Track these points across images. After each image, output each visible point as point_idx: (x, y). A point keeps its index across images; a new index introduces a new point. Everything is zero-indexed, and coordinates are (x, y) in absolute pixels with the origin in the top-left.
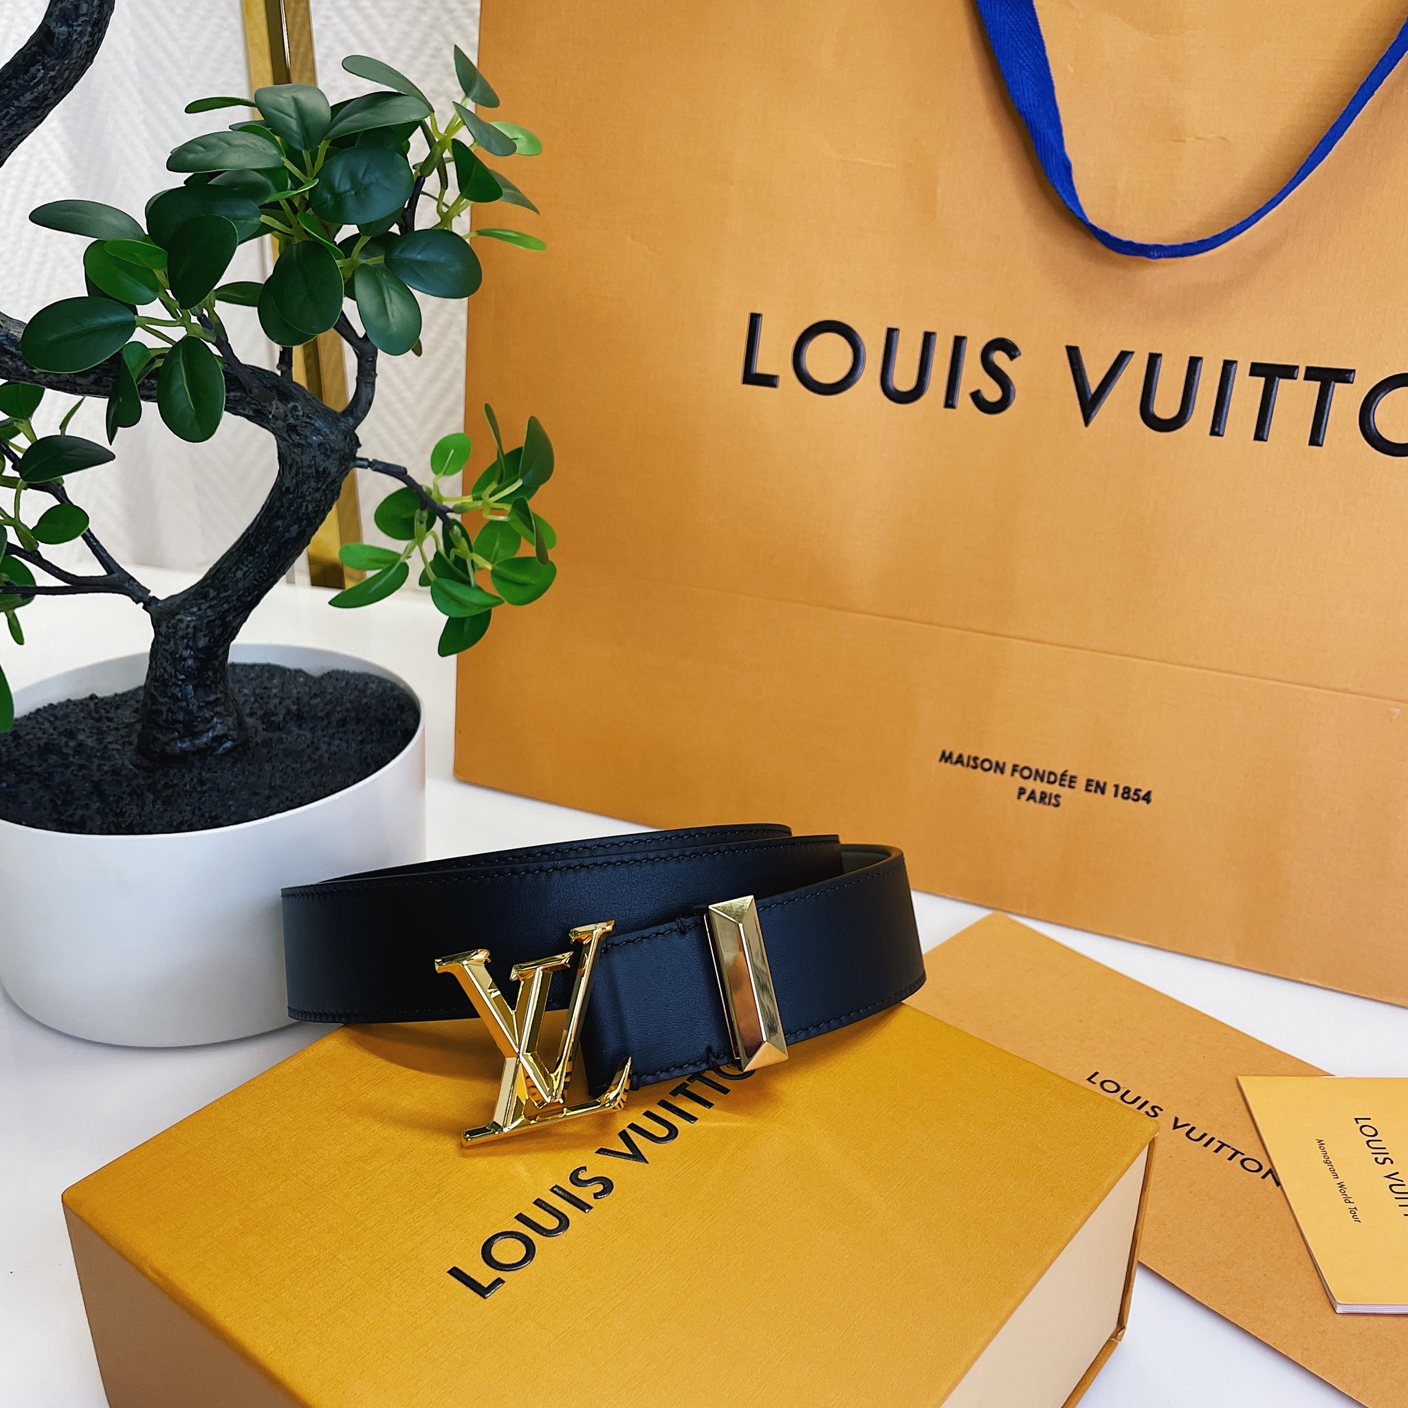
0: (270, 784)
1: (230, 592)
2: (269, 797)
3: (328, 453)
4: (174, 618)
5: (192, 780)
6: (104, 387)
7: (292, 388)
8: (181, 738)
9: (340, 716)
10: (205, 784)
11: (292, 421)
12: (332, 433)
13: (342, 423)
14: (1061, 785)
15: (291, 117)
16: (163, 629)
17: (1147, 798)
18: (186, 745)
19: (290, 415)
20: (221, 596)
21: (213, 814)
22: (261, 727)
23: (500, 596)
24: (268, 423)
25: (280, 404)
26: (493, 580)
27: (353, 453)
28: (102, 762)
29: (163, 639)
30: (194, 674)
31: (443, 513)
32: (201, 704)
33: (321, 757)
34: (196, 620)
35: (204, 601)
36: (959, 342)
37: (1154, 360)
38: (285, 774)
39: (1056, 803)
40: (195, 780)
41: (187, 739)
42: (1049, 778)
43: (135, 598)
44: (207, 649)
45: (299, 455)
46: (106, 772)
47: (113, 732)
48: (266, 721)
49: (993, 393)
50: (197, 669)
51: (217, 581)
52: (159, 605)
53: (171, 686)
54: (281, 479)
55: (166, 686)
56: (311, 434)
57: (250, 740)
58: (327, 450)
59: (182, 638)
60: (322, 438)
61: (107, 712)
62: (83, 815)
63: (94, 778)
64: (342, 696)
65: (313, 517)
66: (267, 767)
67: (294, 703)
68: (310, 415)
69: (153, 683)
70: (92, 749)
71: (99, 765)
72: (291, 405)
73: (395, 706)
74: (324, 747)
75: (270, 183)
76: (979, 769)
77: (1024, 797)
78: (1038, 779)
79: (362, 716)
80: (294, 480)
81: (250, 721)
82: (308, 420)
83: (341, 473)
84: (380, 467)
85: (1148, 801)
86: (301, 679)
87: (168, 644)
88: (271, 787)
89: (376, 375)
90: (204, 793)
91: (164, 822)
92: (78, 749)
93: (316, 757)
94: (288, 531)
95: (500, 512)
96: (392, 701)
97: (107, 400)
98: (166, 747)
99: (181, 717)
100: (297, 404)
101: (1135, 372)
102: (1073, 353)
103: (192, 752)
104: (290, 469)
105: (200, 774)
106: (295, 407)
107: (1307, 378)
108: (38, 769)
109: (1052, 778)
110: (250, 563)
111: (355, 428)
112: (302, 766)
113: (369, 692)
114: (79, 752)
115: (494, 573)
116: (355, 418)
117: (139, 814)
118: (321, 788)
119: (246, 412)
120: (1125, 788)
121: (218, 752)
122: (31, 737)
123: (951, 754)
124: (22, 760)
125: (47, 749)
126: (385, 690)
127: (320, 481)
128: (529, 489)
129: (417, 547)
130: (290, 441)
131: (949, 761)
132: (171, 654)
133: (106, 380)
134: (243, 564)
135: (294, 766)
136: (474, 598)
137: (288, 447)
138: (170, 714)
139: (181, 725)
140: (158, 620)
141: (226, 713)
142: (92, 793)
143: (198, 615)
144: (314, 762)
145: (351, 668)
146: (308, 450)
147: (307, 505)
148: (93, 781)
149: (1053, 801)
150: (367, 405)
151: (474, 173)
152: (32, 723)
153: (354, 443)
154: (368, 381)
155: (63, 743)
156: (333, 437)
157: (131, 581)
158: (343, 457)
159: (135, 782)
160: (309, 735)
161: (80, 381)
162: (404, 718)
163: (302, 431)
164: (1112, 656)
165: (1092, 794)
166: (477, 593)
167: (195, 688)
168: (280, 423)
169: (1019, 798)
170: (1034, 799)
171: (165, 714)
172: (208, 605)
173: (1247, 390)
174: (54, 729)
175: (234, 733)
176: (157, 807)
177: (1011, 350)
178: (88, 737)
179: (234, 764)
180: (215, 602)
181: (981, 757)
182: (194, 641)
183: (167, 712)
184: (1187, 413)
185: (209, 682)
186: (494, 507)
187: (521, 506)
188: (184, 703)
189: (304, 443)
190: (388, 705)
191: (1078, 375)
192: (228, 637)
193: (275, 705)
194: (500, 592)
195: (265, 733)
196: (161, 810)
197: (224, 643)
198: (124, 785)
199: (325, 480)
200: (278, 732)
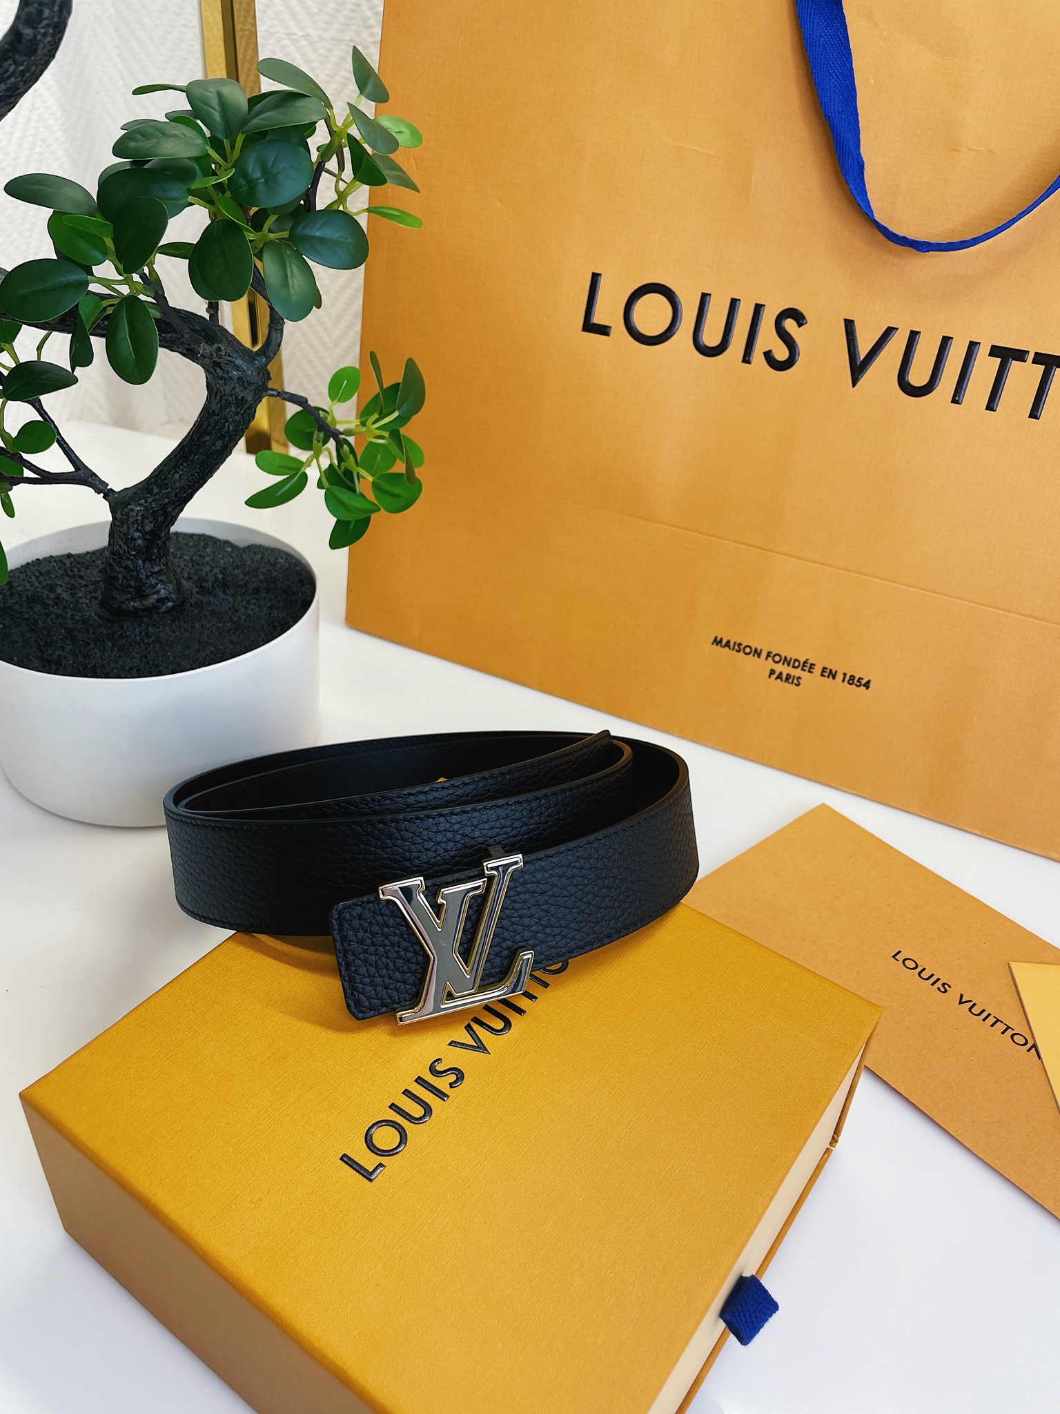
0: (199, 640)
1: (169, 490)
2: (198, 651)
3: (246, 384)
4: (126, 508)
5: (141, 633)
6: (68, 325)
7: (217, 331)
8: (133, 599)
9: (254, 585)
10: (151, 638)
11: (216, 359)
12: (248, 368)
13: (256, 362)
14: (803, 670)
15: (214, 109)
17: (867, 685)
18: (137, 604)
19: (215, 355)
20: (163, 492)
22: (195, 590)
23: (376, 503)
24: (198, 359)
25: (206, 347)
26: (373, 490)
27: (265, 384)
28: (74, 613)
29: (119, 523)
30: (142, 551)
31: (335, 435)
32: (148, 574)
33: (240, 618)
34: (144, 509)
35: (150, 496)
36: (758, 308)
37: (914, 335)
38: (211, 632)
39: (798, 683)
40: (143, 633)
41: (137, 600)
42: (793, 664)
43: (97, 489)
44: (152, 532)
45: (222, 386)
46: (77, 621)
47: (83, 589)
48: (199, 585)
49: (782, 353)
50: (144, 547)
51: (159, 480)
52: (116, 496)
53: (124, 559)
54: (209, 402)
55: (121, 559)
56: (232, 369)
57: (187, 601)
58: (244, 382)
59: (133, 523)
60: (240, 373)
61: (79, 571)
62: (59, 655)
63: (68, 626)
64: (257, 569)
65: (234, 435)
66: (198, 625)
67: (220, 572)
68: (231, 355)
70: (67, 601)
71: (72, 615)
72: (216, 346)
73: (297, 580)
74: (243, 610)
75: (195, 166)
76: (742, 653)
77: (774, 677)
78: (786, 664)
79: (272, 586)
80: (219, 405)
81: (186, 584)
82: (229, 358)
83: (256, 401)
84: (287, 397)
85: (868, 688)
86: (229, 549)
87: (123, 526)
88: (200, 642)
89: (284, 323)
90: (149, 644)
91: (119, 667)
92: (56, 601)
93: (235, 619)
94: (214, 445)
95: (382, 437)
96: (295, 574)
97: (70, 335)
98: (122, 605)
99: (133, 583)
100: (220, 346)
101: (897, 345)
102: (849, 325)
103: (140, 609)
104: (216, 396)
105: (148, 629)
106: (219, 348)
107: (1035, 361)
108: (26, 616)
109: (797, 664)
111: (266, 366)
112: (224, 626)
113: (278, 566)
114: (57, 603)
115: (374, 484)
116: (266, 358)
117: (101, 658)
118: (238, 646)
119: (180, 350)
120: (851, 676)
121: (162, 611)
122: (21, 588)
123: (721, 639)
124: (17, 607)
125: (33, 599)
126: (290, 566)
127: (239, 407)
128: (403, 420)
129: (315, 460)
130: (214, 373)
131: (719, 645)
132: (125, 534)
134: (179, 468)
135: (218, 625)
136: (358, 503)
137: (214, 378)
138: (125, 580)
139: (134, 589)
140: (114, 508)
141: (167, 581)
142: (66, 638)
143: (145, 506)
144: (234, 622)
145: (266, 543)
146: (229, 382)
147: (228, 425)
148: (67, 628)
149: (795, 681)
150: (277, 347)
151: (364, 162)
152: (23, 576)
153: (266, 377)
154: (277, 328)
155: (45, 596)
156: (250, 373)
157: (93, 475)
158: (257, 389)
159: (98, 632)
160: (231, 599)
162: (304, 591)
163: (226, 367)
164: (853, 574)
165: (826, 678)
166: (361, 499)
167: (144, 561)
168: (207, 361)
169: (770, 677)
170: (781, 679)
171: (121, 580)
172: (152, 498)
173: (985, 367)
174: (39, 583)
175: (174, 596)
176: (115, 653)
177: (799, 318)
178: (64, 591)
179: (173, 621)
180: (157, 497)
181: (744, 645)
182: (142, 526)
183: (123, 578)
184: (935, 382)
185: (154, 557)
186: (376, 432)
187: (395, 435)
188: (135, 573)
189: (227, 377)
190: (292, 578)
191: (852, 344)
192: (169, 524)
193: (206, 572)
194: (378, 501)
195: (197, 595)
196: (117, 656)
197: (166, 527)
198: (91, 632)
199: (243, 405)
200: (207, 595)
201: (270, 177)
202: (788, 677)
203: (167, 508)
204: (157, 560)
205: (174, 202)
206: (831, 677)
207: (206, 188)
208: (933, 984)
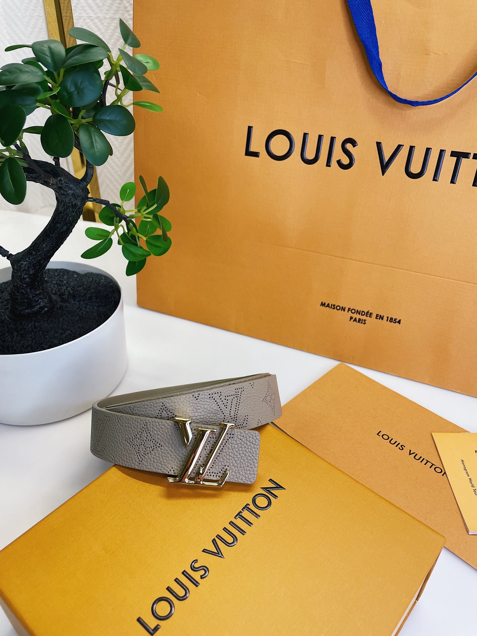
0: (62, 328)
1: (41, 252)
2: (62, 334)
3: (76, 197)
4: (19, 263)
5: (32, 326)
8: (27, 309)
9: (89, 295)
11: (60, 185)
12: (77, 189)
13: (81, 185)
14: (366, 316)
15: (47, 56)
17: (399, 322)
18: (29, 311)
19: (59, 183)
20: (38, 253)
23: (149, 251)
24: (50, 186)
25: (54, 179)
26: (147, 245)
27: (87, 196)
29: (16, 271)
30: (29, 284)
31: (125, 218)
32: (33, 295)
33: (83, 314)
35: (31, 256)
36: (333, 139)
37: (412, 148)
38: (68, 322)
39: (364, 323)
40: (33, 326)
41: (29, 309)
44: (34, 273)
45: (64, 198)
48: (61, 297)
49: (345, 161)
50: (31, 282)
51: (36, 248)
52: (14, 257)
53: (20, 289)
54: (58, 207)
56: (68, 190)
57: (55, 306)
58: (76, 196)
59: (23, 271)
60: (73, 191)
65: (72, 223)
66: (61, 319)
67: (71, 290)
68: (67, 182)
72: (59, 178)
73: (111, 291)
74: (84, 309)
75: (40, 87)
76: (335, 309)
77: (352, 320)
78: (358, 314)
79: (98, 295)
80: (63, 208)
82: (66, 184)
83: (82, 204)
84: (98, 201)
85: (399, 323)
86: (76, 276)
87: (18, 273)
90: (36, 332)
93: (80, 314)
94: (62, 228)
95: (150, 218)
98: (21, 312)
99: (26, 301)
100: (62, 178)
101: (404, 153)
102: (379, 144)
103: (32, 313)
104: (61, 204)
105: (35, 324)
107: (473, 158)
109: (363, 313)
110: (48, 241)
111: (87, 186)
112: (75, 319)
113: (101, 284)
115: (146, 241)
116: (86, 182)
119: (40, 182)
120: (391, 318)
121: (42, 313)
123: (325, 303)
126: (107, 283)
127: (74, 208)
128: (159, 208)
129: (115, 231)
130: (60, 193)
131: (324, 306)
134: (45, 241)
135: (72, 318)
136: (140, 252)
137: (59, 195)
139: (26, 304)
140: (13, 263)
141: (44, 298)
143: (29, 262)
144: (80, 316)
145: (94, 272)
146: (68, 196)
147: (69, 218)
150: (91, 177)
151: (130, 79)
153: (87, 192)
154: (91, 167)
156: (78, 191)
158: (83, 198)
159: (10, 326)
160: (77, 304)
162: (114, 296)
163: (65, 189)
164: (388, 268)
165: (378, 320)
166: (141, 249)
167: (31, 290)
168: (55, 186)
169: (350, 320)
170: (356, 321)
171: (19, 299)
173: (449, 162)
175: (48, 305)
177: (354, 143)
179: (48, 318)
180: (35, 256)
181: (336, 306)
182: (28, 272)
183: (20, 299)
184: (424, 171)
186: (146, 215)
187: (156, 217)
188: (27, 296)
189: (66, 194)
190: (108, 290)
191: (381, 154)
193: (64, 290)
195: (60, 303)
196: (20, 340)
200: (65, 302)
201: (80, 91)
205: (28, 107)
206: (381, 319)
207: (46, 98)
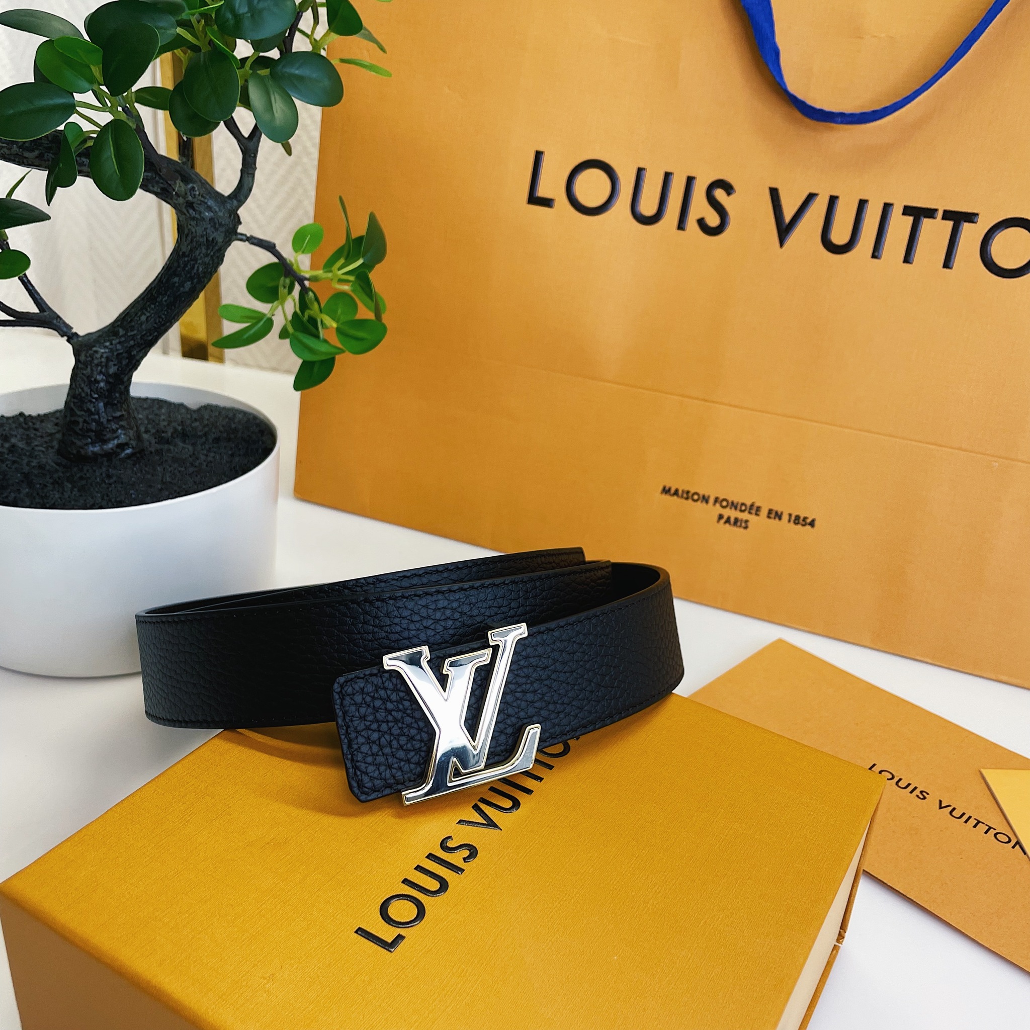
3: (217, 226)
6: (46, 161)
7: (190, 175)
9: (213, 436)
12: (220, 210)
13: (228, 205)
14: (750, 513)
16: (82, 358)
17: (812, 524)
18: (97, 449)
19: (189, 194)
20: (129, 334)
21: (118, 499)
22: (153, 441)
23: (340, 346)
24: (171, 199)
25: (182, 184)
26: (337, 336)
27: (235, 228)
28: (31, 459)
29: (82, 366)
30: (105, 394)
31: (301, 280)
32: (110, 418)
33: (201, 464)
34: (109, 352)
35: (115, 338)
36: (690, 180)
37: (833, 200)
38: (173, 474)
39: (745, 526)
40: (104, 475)
41: (97, 445)
42: (741, 507)
43: (61, 333)
44: (116, 376)
45: (194, 227)
46: (34, 467)
47: (39, 439)
48: (157, 437)
49: (713, 220)
51: (125, 323)
52: (80, 339)
53: (86, 403)
55: (83, 402)
56: (204, 209)
57: (146, 449)
58: (215, 224)
59: (97, 365)
60: (212, 214)
61: (34, 424)
63: (24, 471)
64: (216, 422)
65: (203, 277)
66: (159, 469)
67: (179, 425)
68: (204, 195)
69: (73, 400)
70: (22, 449)
71: (28, 462)
72: (190, 186)
74: (203, 458)
76: (690, 500)
78: (733, 509)
79: (232, 436)
80: (189, 247)
81: (145, 436)
82: (202, 199)
83: (226, 243)
84: (256, 241)
85: (813, 526)
86: (184, 410)
87: (86, 370)
88: (163, 483)
89: (256, 168)
92: (12, 449)
93: (197, 464)
94: (183, 286)
96: (255, 426)
97: (47, 172)
98: (81, 450)
99: (93, 427)
100: (195, 186)
101: (818, 209)
103: (100, 455)
104: (186, 237)
106: (193, 188)
107: (944, 218)
109: (743, 508)
110: (152, 309)
111: (238, 209)
114: (12, 451)
115: (338, 330)
116: (238, 201)
117: (60, 498)
118: (202, 485)
119: (155, 189)
120: (796, 516)
121: (121, 456)
123: (670, 489)
127: (209, 248)
128: (368, 266)
129: (280, 307)
131: (668, 493)
132: (88, 377)
133: (48, 155)
134: (146, 310)
136: (323, 348)
138: (85, 424)
139: (94, 434)
140: (78, 350)
141: (128, 427)
142: (22, 481)
144: (195, 467)
145: (222, 404)
146: (201, 222)
148: (24, 473)
149: (743, 525)
150: (248, 191)
153: (236, 221)
154: (250, 172)
156: (221, 214)
157: (59, 319)
158: (228, 231)
159: (56, 476)
161: (26, 154)
162: (264, 440)
163: (198, 207)
164: (792, 419)
165: (772, 520)
166: (325, 344)
168: (181, 200)
169: (718, 522)
170: (729, 523)
171: (81, 424)
172: (118, 341)
173: (900, 225)
175: (133, 443)
176: (74, 493)
177: (728, 188)
178: (19, 441)
179: (134, 465)
180: (123, 339)
181: (692, 491)
182: (106, 369)
183: (83, 422)
184: (855, 241)
185: (116, 402)
186: (342, 278)
188: (96, 417)
189: (199, 217)
190: (251, 430)
191: (777, 209)
192: (132, 368)
193: (164, 426)
194: (342, 345)
195: (157, 445)
196: (77, 495)
197: (129, 372)
198: (48, 477)
199: (213, 247)
200: (167, 444)
201: (256, 13)
202: (736, 520)
203: (133, 351)
204: (119, 405)
205: (162, 30)
206: (777, 518)
208: (911, 792)
